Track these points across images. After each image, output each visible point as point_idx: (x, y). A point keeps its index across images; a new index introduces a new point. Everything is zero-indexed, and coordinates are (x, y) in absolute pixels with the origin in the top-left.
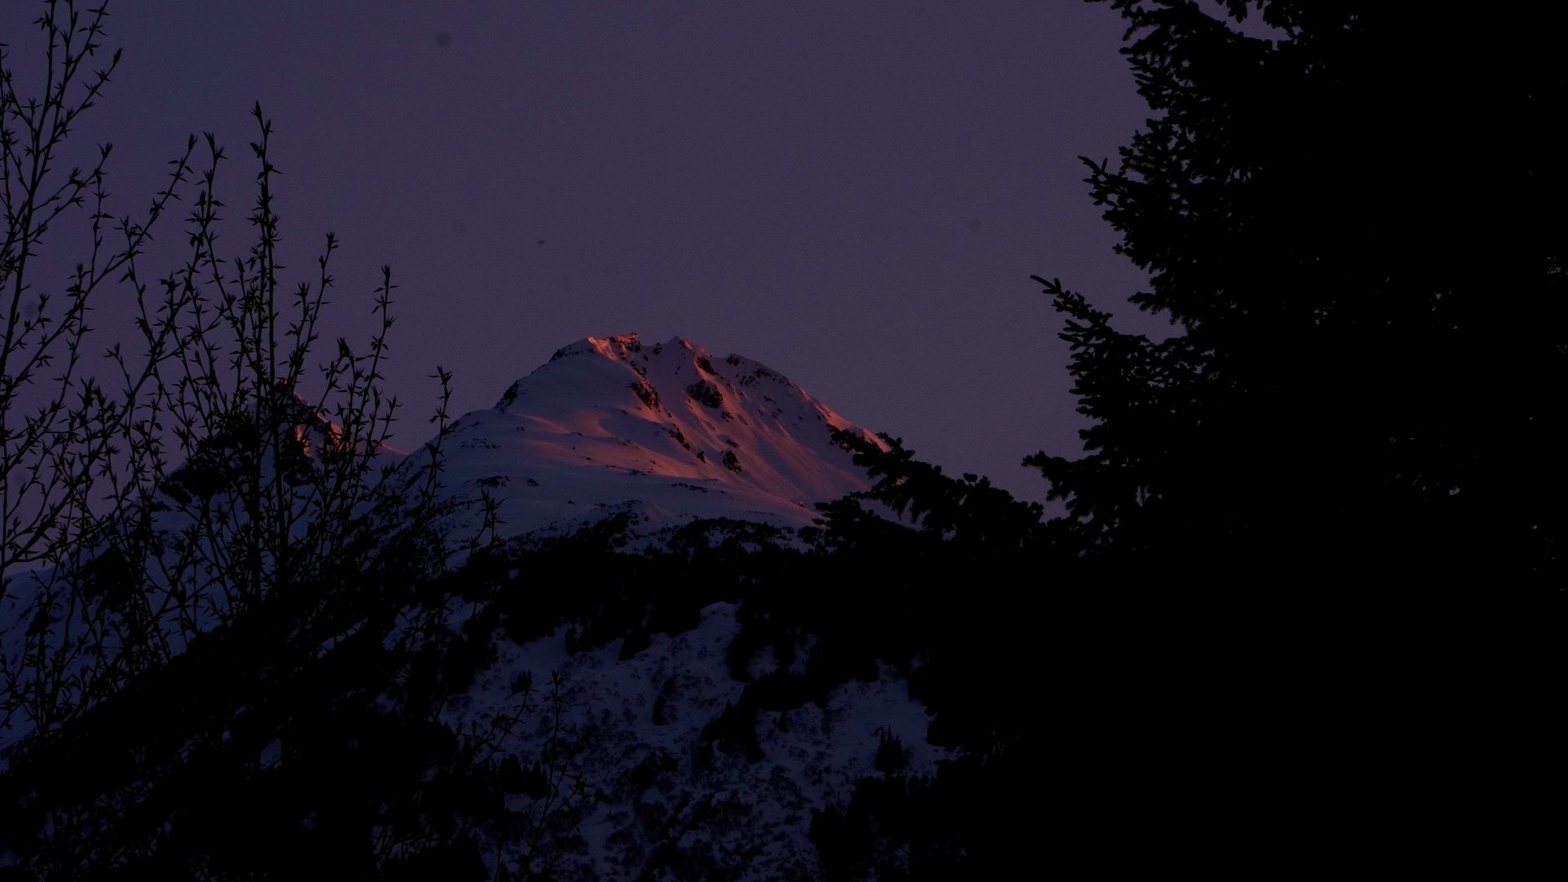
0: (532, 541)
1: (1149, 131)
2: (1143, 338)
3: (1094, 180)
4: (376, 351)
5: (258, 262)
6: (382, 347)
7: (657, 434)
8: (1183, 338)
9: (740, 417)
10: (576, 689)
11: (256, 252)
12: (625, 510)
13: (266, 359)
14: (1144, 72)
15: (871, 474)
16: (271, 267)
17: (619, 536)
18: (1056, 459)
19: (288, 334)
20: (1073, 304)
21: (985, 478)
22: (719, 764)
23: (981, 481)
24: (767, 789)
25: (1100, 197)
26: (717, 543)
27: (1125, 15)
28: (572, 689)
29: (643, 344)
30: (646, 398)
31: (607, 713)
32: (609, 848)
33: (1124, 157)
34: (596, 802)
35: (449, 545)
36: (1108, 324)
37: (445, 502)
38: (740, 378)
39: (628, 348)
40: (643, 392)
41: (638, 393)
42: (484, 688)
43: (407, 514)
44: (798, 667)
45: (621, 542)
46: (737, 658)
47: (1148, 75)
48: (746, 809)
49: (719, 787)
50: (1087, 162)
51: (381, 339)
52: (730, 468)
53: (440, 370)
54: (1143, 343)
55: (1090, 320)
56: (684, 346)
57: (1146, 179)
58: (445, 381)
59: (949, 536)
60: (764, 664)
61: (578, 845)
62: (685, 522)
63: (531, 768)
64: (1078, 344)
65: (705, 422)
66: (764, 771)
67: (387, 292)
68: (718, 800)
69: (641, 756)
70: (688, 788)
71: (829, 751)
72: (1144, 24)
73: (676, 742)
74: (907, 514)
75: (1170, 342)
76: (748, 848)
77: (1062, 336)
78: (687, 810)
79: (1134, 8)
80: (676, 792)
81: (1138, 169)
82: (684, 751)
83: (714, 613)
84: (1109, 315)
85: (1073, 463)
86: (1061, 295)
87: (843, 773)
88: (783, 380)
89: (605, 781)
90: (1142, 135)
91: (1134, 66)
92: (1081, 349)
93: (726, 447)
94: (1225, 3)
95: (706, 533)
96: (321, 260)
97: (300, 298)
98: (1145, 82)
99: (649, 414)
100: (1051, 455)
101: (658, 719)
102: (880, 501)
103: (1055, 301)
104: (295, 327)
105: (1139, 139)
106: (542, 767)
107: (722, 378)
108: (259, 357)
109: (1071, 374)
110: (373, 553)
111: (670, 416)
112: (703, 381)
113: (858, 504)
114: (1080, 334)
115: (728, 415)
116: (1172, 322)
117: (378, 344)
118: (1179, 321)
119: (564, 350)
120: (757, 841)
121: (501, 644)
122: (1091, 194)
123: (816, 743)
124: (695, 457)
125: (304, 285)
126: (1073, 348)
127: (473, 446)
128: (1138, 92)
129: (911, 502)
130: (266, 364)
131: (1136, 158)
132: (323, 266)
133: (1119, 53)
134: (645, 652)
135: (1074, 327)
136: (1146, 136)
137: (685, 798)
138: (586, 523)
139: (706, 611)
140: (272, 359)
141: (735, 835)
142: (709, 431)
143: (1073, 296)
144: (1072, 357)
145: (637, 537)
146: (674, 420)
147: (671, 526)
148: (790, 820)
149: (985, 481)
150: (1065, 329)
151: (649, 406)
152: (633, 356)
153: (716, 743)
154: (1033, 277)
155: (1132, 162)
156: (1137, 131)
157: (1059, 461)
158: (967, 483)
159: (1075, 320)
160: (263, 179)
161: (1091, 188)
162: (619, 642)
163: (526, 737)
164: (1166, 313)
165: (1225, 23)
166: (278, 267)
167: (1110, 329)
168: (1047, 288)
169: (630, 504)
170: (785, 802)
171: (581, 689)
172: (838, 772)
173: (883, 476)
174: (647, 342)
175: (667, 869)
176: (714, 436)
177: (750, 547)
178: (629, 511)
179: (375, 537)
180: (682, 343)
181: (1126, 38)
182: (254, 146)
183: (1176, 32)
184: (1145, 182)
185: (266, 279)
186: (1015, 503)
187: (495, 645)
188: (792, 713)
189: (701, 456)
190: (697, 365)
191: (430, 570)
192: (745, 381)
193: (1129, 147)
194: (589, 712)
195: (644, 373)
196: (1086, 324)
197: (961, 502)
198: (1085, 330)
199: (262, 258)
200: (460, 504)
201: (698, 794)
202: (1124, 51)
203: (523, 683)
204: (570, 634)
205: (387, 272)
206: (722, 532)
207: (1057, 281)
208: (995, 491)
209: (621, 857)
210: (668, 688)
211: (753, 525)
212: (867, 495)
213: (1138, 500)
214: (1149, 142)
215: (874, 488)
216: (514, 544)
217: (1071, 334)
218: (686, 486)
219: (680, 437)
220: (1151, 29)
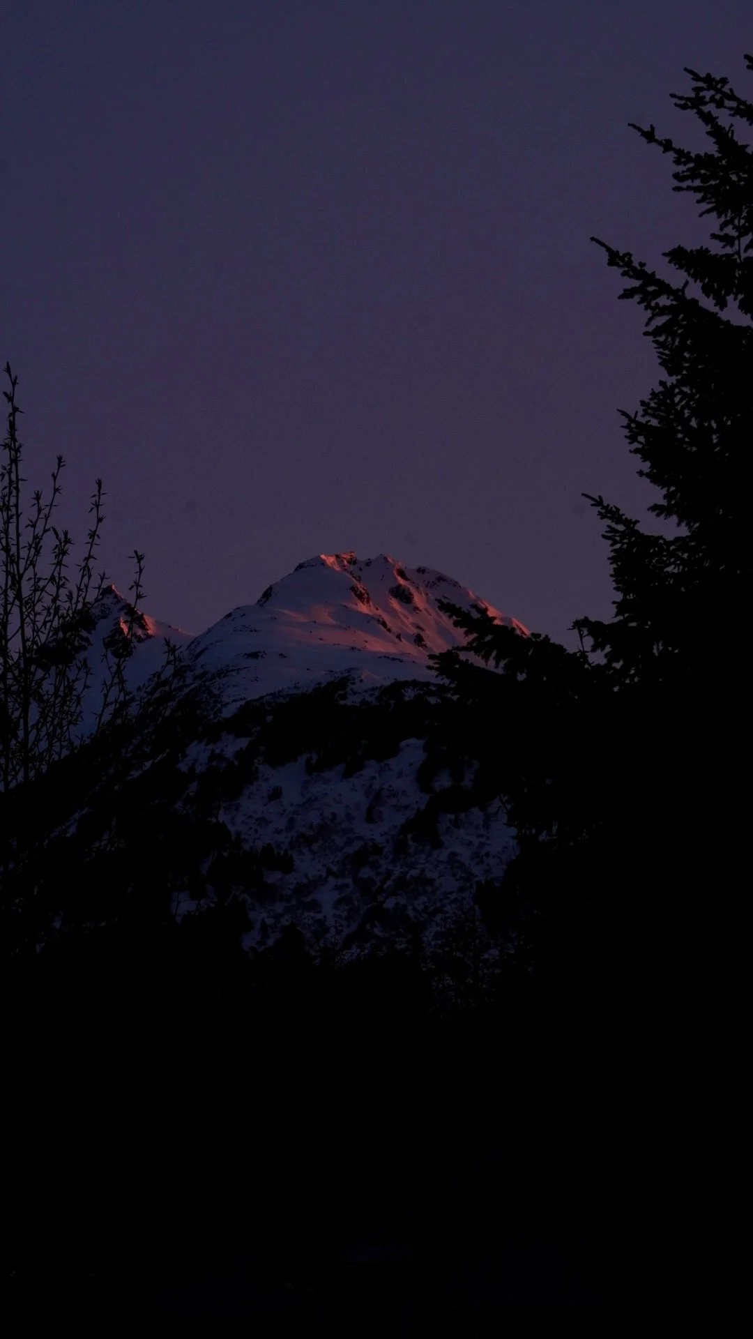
0: (282, 696)
1: (661, 389)
2: (661, 537)
3: (628, 427)
4: (91, 540)
5: (7, 477)
6: (96, 537)
7: (368, 622)
8: (687, 536)
9: (426, 610)
10: (313, 798)
11: (5, 469)
12: (346, 675)
13: (13, 545)
14: (664, 350)
15: (466, 633)
16: (18, 479)
17: (342, 692)
18: (596, 622)
19: (26, 527)
20: (611, 514)
21: (547, 636)
22: (411, 851)
23: (544, 638)
24: (445, 868)
25: (633, 439)
26: (410, 697)
27: (646, 308)
28: (310, 798)
29: (359, 559)
30: (360, 597)
31: (334, 815)
32: (336, 908)
33: (644, 408)
34: (327, 877)
35: (225, 699)
36: (637, 527)
37: (222, 669)
38: (426, 583)
39: (348, 562)
40: (358, 593)
41: (355, 594)
42: (250, 797)
43: (196, 678)
44: (467, 783)
45: (344, 697)
46: (424, 777)
47: (667, 352)
48: (431, 882)
49: (412, 866)
50: (624, 413)
51: (95, 531)
52: (419, 646)
53: (136, 552)
54: (661, 541)
55: (624, 525)
56: (387, 561)
57: (659, 423)
58: (139, 561)
59: (521, 677)
60: (443, 781)
61: (315, 906)
62: (387, 683)
63: (282, 853)
64: (615, 542)
65: (401, 613)
66: (443, 855)
67: (99, 498)
68: (411, 876)
69: (358, 845)
70: (390, 867)
71: (488, 842)
72: (661, 314)
73: (382, 835)
74: (492, 662)
75: (677, 539)
76: (432, 908)
77: (604, 537)
78: (389, 883)
79: (653, 304)
80: (382, 870)
81: (654, 416)
82: (387, 841)
83: (408, 746)
84: (637, 522)
85: (609, 625)
86: (604, 508)
87: (499, 857)
88: (456, 584)
89: (333, 862)
90: (657, 392)
91: (656, 346)
92: (618, 546)
93: (416, 631)
94: (711, 297)
95: (403, 691)
96: (53, 475)
97: (36, 502)
98: (664, 357)
99: (363, 608)
100: (593, 619)
101: (370, 819)
102: (472, 653)
103: (599, 512)
104: (32, 522)
105: (654, 395)
106: (289, 852)
107: (413, 583)
108: (7, 543)
109: (611, 563)
110: (173, 704)
111: (377, 609)
112: (400, 585)
113: (458, 655)
114: (617, 535)
115: (417, 608)
116: (679, 525)
117: (93, 535)
118: (683, 524)
119: (304, 563)
120: (439, 904)
121: (261, 768)
122: (626, 436)
123: (480, 836)
124: (395, 638)
125: (38, 492)
126: (612, 545)
127: (241, 630)
128: (660, 364)
129: (494, 653)
130: (13, 550)
131: (652, 408)
132: (55, 480)
133: (643, 336)
134: (361, 772)
135: (613, 530)
136: (659, 393)
137: (389, 874)
138: (319, 684)
139: (403, 744)
140: (18, 545)
141: (423, 899)
142: (405, 620)
143: (612, 508)
144: (612, 551)
145: (355, 693)
146: (380, 612)
147: (378, 686)
148: (461, 890)
149: (547, 638)
150: (607, 532)
151: (363, 602)
152: (352, 568)
153: (409, 836)
154: (583, 495)
155: (649, 411)
156: (652, 389)
157: (599, 624)
158: (534, 640)
159: (613, 525)
160: (11, 418)
161: (626, 432)
162: (341, 767)
163: (278, 832)
164: (674, 518)
165: (717, 313)
166: (22, 480)
167: (638, 531)
168: (594, 503)
169: (349, 671)
170: (458, 877)
171: (316, 799)
172: (494, 856)
173: (475, 635)
174: (362, 557)
175: (376, 923)
176: (408, 622)
177: (433, 700)
178: (349, 676)
179: (174, 693)
180: (386, 559)
181: (647, 324)
182: (5, 394)
183: (683, 320)
184: (659, 426)
185: (12, 488)
186: (568, 654)
187: (257, 768)
188: (462, 815)
189: (399, 637)
190: (396, 574)
191: (212, 716)
192: (430, 585)
193: (647, 401)
194: (322, 815)
195: (359, 579)
196: (621, 528)
197: (530, 653)
198: (620, 532)
199: (10, 472)
200: (233, 670)
201: (397, 871)
202: (646, 334)
203: (276, 794)
204: (309, 761)
205: (99, 483)
206: (413, 690)
207: (600, 497)
208: (553, 645)
209: (344, 914)
210: (376, 798)
211: (435, 685)
212: (463, 649)
213: (655, 651)
214: (661, 397)
215: (468, 643)
216: (269, 698)
217: (610, 535)
218: (388, 658)
219: (384, 624)
220: (664, 319)
